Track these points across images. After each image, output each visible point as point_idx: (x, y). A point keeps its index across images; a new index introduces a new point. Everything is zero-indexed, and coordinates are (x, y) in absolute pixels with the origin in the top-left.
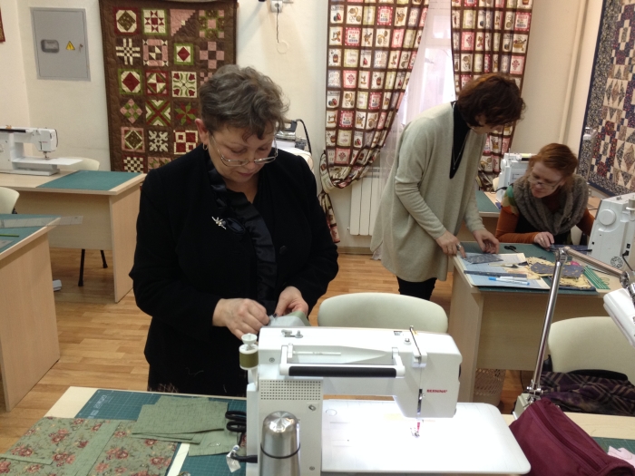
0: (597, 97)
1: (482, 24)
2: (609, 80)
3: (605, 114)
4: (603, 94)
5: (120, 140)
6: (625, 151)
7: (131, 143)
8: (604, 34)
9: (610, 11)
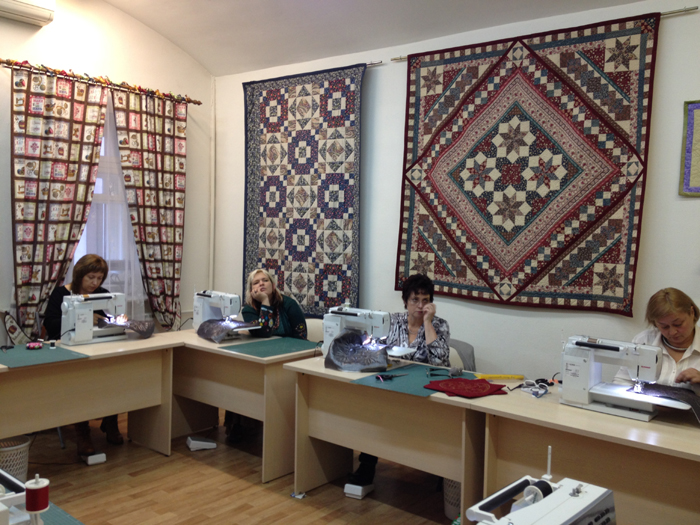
0: (251, 242)
1: (148, 183)
2: (262, 230)
3: (264, 254)
4: (257, 238)
6: (293, 279)
8: (250, 195)
9: (251, 178)
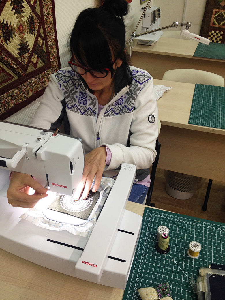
5: (210, 18)
7: (217, 21)
